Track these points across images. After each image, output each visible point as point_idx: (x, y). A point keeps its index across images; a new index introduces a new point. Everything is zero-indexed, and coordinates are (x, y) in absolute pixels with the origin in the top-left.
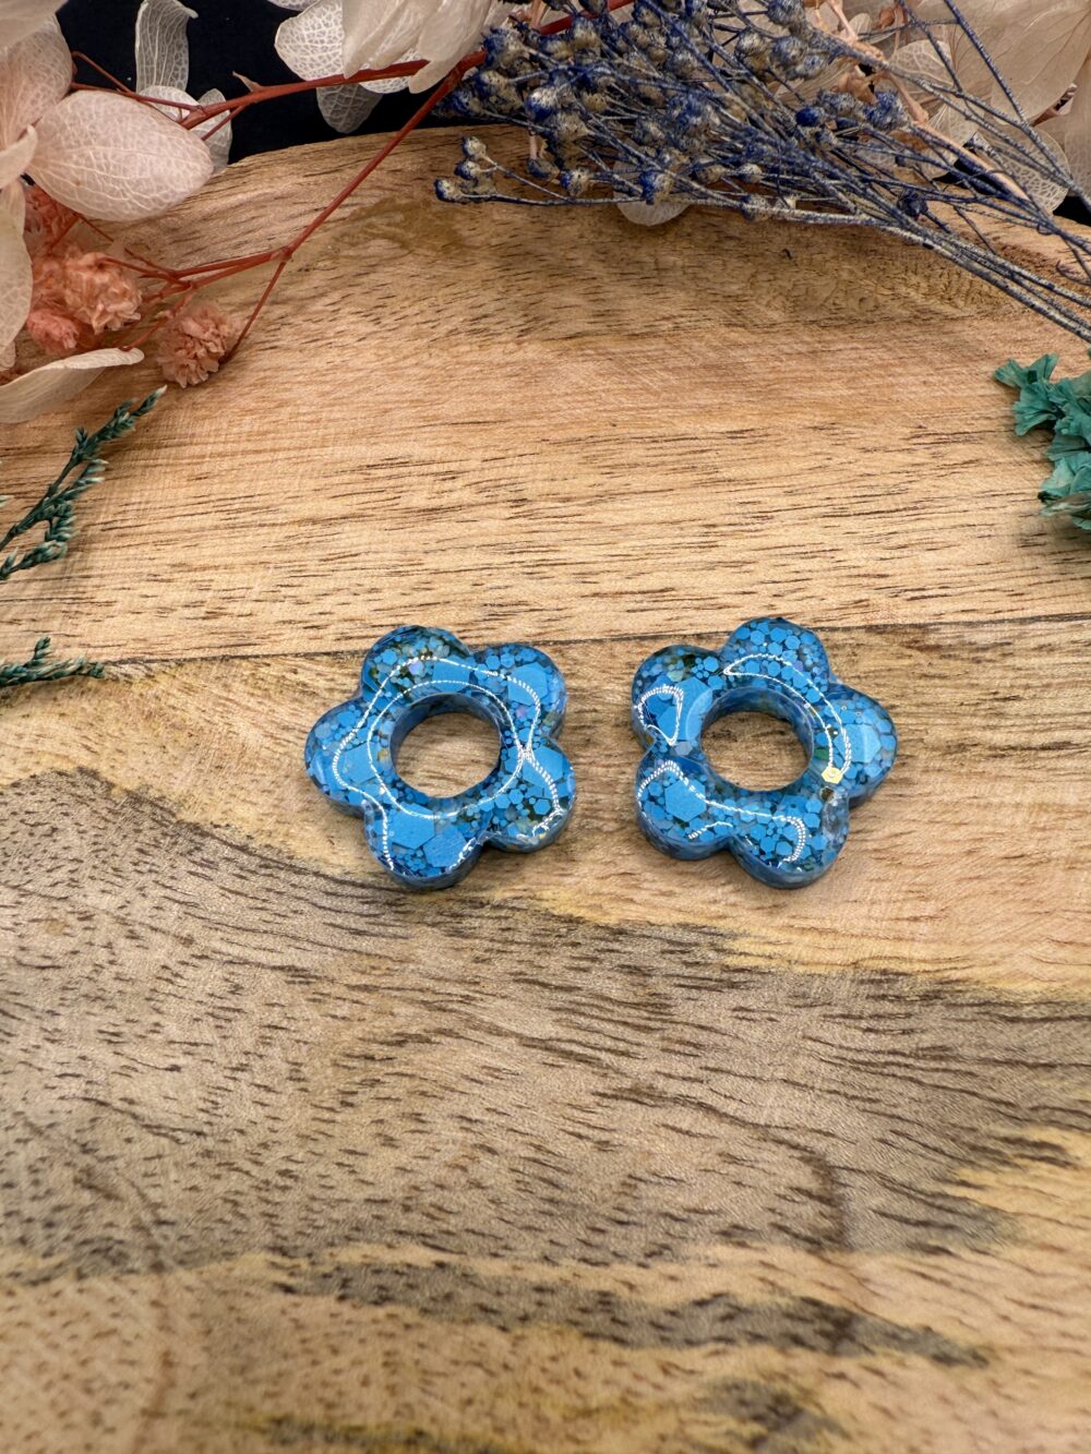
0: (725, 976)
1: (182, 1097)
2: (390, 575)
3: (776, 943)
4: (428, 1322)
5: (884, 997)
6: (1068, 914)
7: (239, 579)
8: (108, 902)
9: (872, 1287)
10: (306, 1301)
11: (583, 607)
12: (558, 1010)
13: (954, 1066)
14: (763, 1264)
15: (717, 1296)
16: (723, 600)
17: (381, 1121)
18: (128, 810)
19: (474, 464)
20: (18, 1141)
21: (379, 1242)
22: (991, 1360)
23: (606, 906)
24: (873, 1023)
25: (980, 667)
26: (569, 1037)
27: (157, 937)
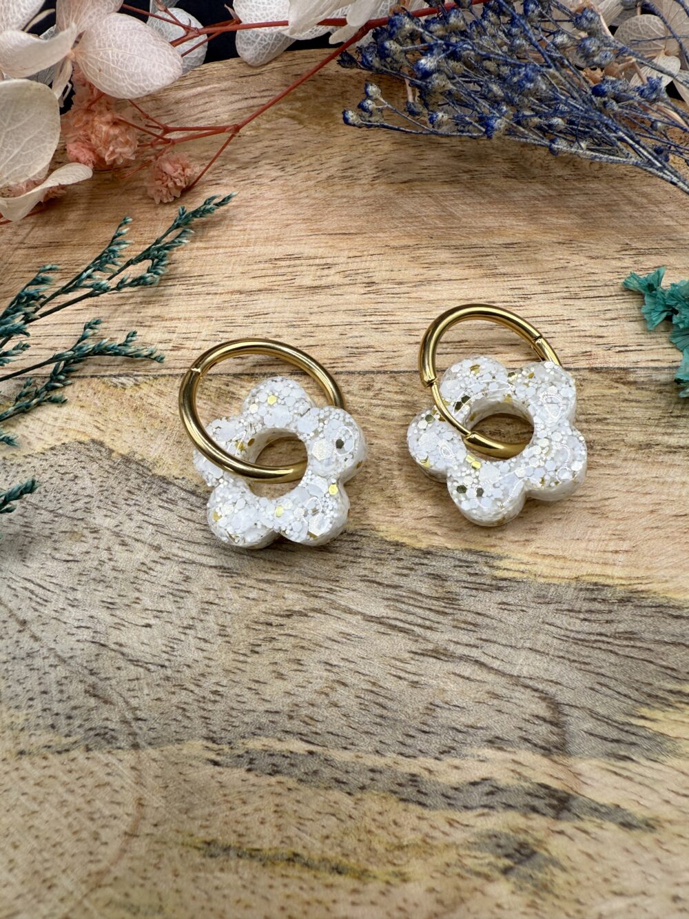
0: (494, 582)
1: (153, 644)
2: (288, 326)
3: (527, 564)
4: (302, 787)
5: (595, 600)
7: (194, 327)
8: (109, 522)
9: (582, 779)
10: (227, 769)
11: (409, 350)
12: (388, 599)
13: (639, 644)
14: (513, 761)
15: (485, 779)
16: (497, 349)
17: (276, 663)
18: (122, 467)
19: (342, 260)
20: (51, 666)
21: (273, 737)
22: (657, 827)
23: (420, 536)
24: (587, 616)
25: (662, 396)
26: (394, 616)
27: (139, 545)
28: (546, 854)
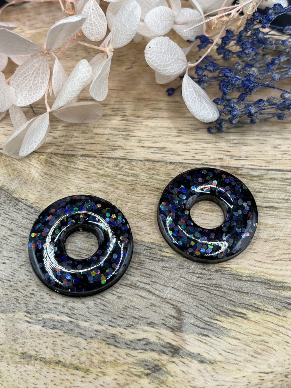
0: (161, 258)
1: (6, 271)
4: (66, 335)
5: (204, 269)
6: (262, 254)
9: (186, 342)
10: (33, 325)
11: (138, 150)
13: (220, 289)
14: (158, 332)
15: (144, 339)
16: (180, 153)
21: (55, 314)
22: (214, 363)
24: (200, 275)
25: (252, 182)
27: (3, 228)
28: (165, 370)
